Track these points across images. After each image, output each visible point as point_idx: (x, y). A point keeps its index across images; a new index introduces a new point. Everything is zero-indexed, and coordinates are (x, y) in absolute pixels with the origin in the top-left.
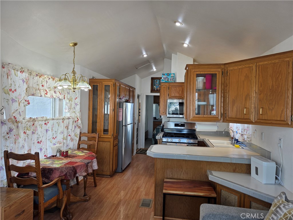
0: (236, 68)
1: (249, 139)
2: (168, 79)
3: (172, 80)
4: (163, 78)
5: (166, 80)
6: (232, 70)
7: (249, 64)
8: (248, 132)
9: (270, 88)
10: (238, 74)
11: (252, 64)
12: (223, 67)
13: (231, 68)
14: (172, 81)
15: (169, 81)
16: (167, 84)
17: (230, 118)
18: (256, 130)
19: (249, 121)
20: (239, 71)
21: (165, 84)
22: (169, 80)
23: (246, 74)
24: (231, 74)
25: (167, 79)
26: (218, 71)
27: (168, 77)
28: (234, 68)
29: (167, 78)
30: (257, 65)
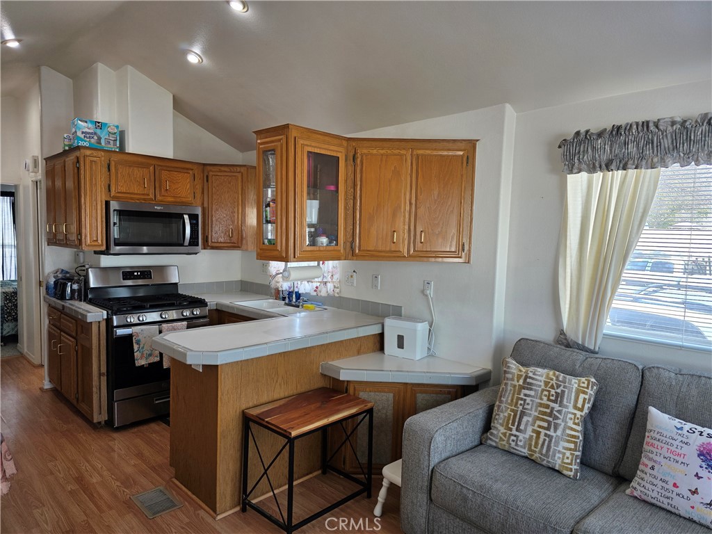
0: (375, 152)
1: (337, 290)
2: (99, 139)
3: (112, 142)
4: (83, 133)
5: (92, 140)
6: (367, 155)
7: (398, 149)
8: (336, 277)
9: (436, 198)
10: (380, 166)
11: (404, 149)
12: (345, 143)
13: (365, 151)
14: (112, 146)
15: (103, 144)
16: (103, 154)
17: (364, 250)
18: (354, 272)
19: (398, 254)
20: (382, 160)
21: (95, 154)
22: (103, 142)
23: (395, 167)
24: (364, 161)
25: (96, 138)
26: (339, 152)
27: (98, 131)
28: (371, 151)
29: (95, 134)
30: (415, 153)
